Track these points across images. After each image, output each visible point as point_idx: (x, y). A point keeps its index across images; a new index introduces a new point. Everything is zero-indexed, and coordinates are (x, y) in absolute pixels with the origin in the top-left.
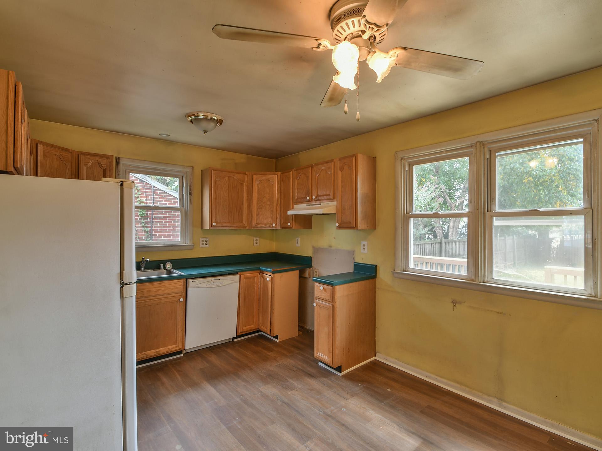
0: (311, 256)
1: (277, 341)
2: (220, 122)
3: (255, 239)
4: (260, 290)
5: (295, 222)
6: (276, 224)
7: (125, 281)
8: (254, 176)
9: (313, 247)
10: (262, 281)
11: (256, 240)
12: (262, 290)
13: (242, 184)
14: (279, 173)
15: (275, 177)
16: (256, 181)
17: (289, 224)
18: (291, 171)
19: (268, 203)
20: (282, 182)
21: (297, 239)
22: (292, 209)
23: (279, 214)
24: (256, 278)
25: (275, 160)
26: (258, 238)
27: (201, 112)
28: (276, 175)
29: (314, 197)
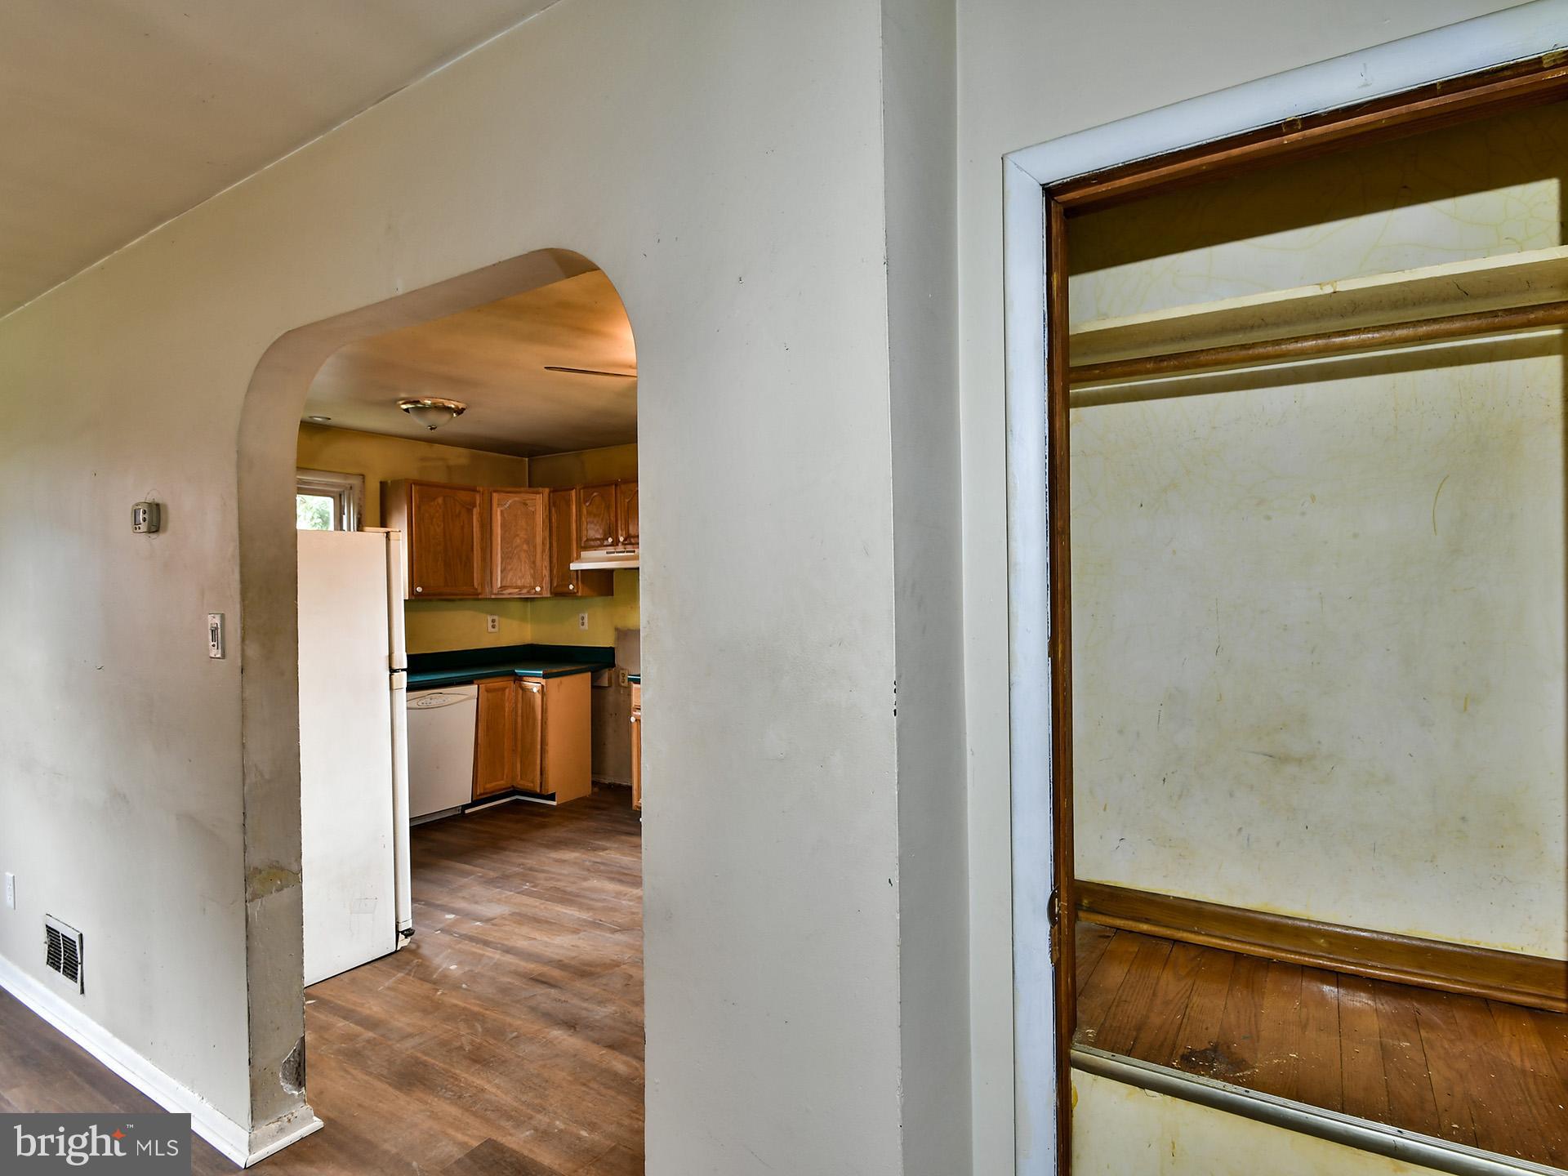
0: (613, 646)
1: (554, 803)
2: (460, 411)
3: (490, 619)
4: (516, 713)
5: (583, 582)
6: (542, 588)
7: (395, 667)
8: (495, 495)
9: (617, 629)
10: (520, 696)
11: (493, 621)
12: (520, 711)
13: (470, 511)
14: (547, 490)
15: (539, 497)
16: (498, 504)
17: (571, 587)
18: (572, 489)
19: (525, 547)
20: (553, 510)
21: (581, 615)
22: (577, 559)
23: (548, 568)
24: (507, 690)
25: (527, 459)
26: (496, 618)
27: (428, 398)
28: (539, 493)
29: (621, 539)
